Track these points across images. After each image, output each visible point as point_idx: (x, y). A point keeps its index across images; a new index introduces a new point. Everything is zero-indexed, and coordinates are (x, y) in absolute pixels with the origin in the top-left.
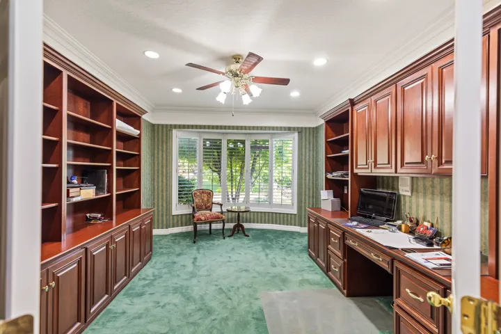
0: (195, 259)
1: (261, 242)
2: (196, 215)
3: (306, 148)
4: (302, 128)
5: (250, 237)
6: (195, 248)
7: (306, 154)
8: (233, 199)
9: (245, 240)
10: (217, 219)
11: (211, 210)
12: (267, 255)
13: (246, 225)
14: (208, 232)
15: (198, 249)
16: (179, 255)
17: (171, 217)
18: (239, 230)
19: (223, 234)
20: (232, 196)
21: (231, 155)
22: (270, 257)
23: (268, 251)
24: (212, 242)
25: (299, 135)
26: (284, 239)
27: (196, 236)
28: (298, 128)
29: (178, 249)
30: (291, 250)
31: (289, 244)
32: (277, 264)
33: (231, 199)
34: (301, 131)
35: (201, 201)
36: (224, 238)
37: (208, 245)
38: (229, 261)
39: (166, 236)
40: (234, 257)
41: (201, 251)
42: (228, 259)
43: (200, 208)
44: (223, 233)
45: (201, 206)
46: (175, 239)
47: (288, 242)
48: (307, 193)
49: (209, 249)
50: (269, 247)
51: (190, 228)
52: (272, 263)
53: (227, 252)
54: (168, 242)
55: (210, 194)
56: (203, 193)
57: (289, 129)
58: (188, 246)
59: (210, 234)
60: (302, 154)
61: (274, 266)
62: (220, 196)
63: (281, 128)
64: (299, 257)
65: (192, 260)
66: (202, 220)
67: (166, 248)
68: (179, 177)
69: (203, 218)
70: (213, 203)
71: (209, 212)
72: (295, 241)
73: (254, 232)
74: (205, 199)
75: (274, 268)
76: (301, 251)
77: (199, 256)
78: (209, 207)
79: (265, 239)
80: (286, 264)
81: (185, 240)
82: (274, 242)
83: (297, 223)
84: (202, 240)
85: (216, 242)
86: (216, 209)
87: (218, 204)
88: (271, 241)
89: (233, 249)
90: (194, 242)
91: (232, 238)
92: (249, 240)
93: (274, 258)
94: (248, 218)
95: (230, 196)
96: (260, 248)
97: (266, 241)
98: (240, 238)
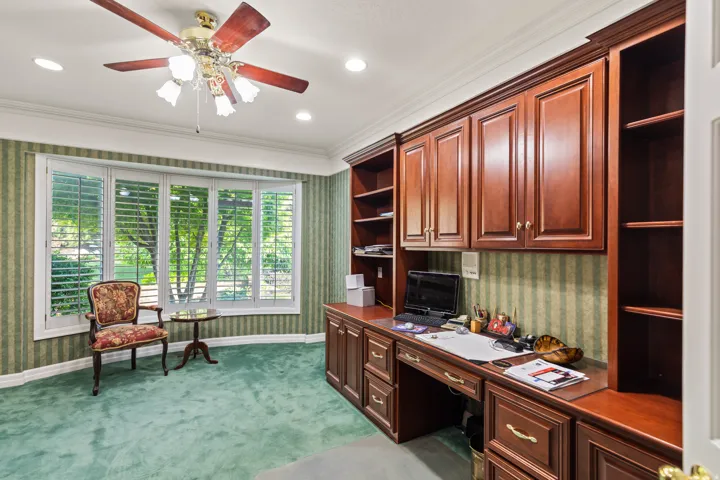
0: (99, 432)
1: (242, 370)
2: (100, 335)
3: (314, 208)
4: (308, 176)
5: (220, 364)
6: (98, 406)
7: (314, 216)
8: (180, 296)
9: (211, 371)
10: (150, 338)
11: (135, 322)
12: (256, 394)
13: (210, 342)
14: (130, 366)
15: (105, 408)
16: (54, 430)
17: (31, 346)
18: (197, 353)
19: (164, 366)
20: (179, 290)
21: (177, 215)
22: (263, 396)
23: (257, 386)
24: (139, 385)
25: (303, 187)
26: (282, 359)
27: (99, 378)
28: (302, 175)
29: (50, 417)
30: (296, 377)
31: (291, 366)
32: (277, 409)
33: (176, 297)
34: (306, 180)
35: (110, 305)
36: (166, 374)
37: (129, 395)
38: (182, 422)
39: (14, 389)
40: (193, 410)
41: (114, 411)
42: (178, 417)
43: (108, 320)
44: (163, 364)
45: (112, 315)
46: (43, 394)
47: (289, 362)
48: (317, 279)
49: (132, 404)
50: (257, 378)
51: (85, 362)
52: (268, 407)
53: (176, 402)
54: (22, 403)
55: (132, 289)
56: (116, 288)
57: (289, 175)
58: (79, 405)
59: (133, 369)
60: (308, 218)
61: (273, 413)
62: (156, 293)
63: (275, 173)
64: (312, 387)
65: (91, 438)
66: (114, 345)
67: (15, 420)
68: (53, 257)
69: (117, 341)
70: (139, 308)
71: (130, 325)
72: (300, 359)
73: (226, 352)
74: (122, 300)
75: (275, 417)
76: (314, 376)
77: (107, 424)
78: (129, 315)
79: (249, 364)
80: (294, 404)
81: (68, 391)
82: (266, 368)
83: (300, 329)
84: (113, 386)
85: (149, 385)
86: (146, 318)
87: (151, 308)
88: (260, 365)
89: (188, 393)
90: (95, 393)
91: (183, 371)
92: (219, 369)
93: (271, 397)
94: (214, 330)
95: (175, 292)
96: (241, 383)
97: (250, 367)
98: (199, 368)
